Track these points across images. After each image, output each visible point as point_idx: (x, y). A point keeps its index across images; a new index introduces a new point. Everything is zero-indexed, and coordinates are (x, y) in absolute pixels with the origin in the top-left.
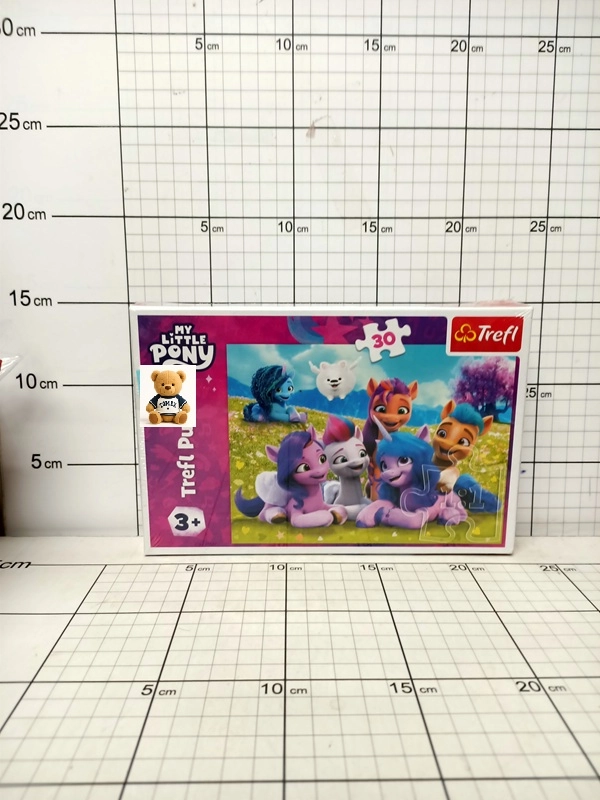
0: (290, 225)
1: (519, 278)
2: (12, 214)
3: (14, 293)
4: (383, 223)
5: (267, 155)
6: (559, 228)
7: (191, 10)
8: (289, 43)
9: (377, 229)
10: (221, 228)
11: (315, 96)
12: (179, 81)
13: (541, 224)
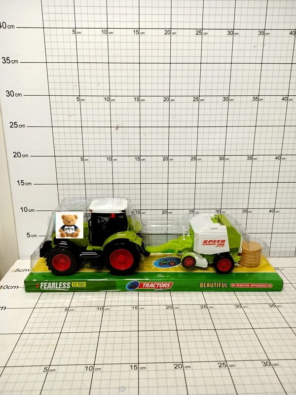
0: (111, 158)
1: (187, 175)
2: (16, 156)
3: (18, 181)
4: (142, 158)
5: (102, 136)
6: (200, 159)
7: (75, 88)
8: (108, 99)
9: (140, 159)
10: (87, 160)
11: (118, 117)
12: (72, 112)
13: (194, 158)
